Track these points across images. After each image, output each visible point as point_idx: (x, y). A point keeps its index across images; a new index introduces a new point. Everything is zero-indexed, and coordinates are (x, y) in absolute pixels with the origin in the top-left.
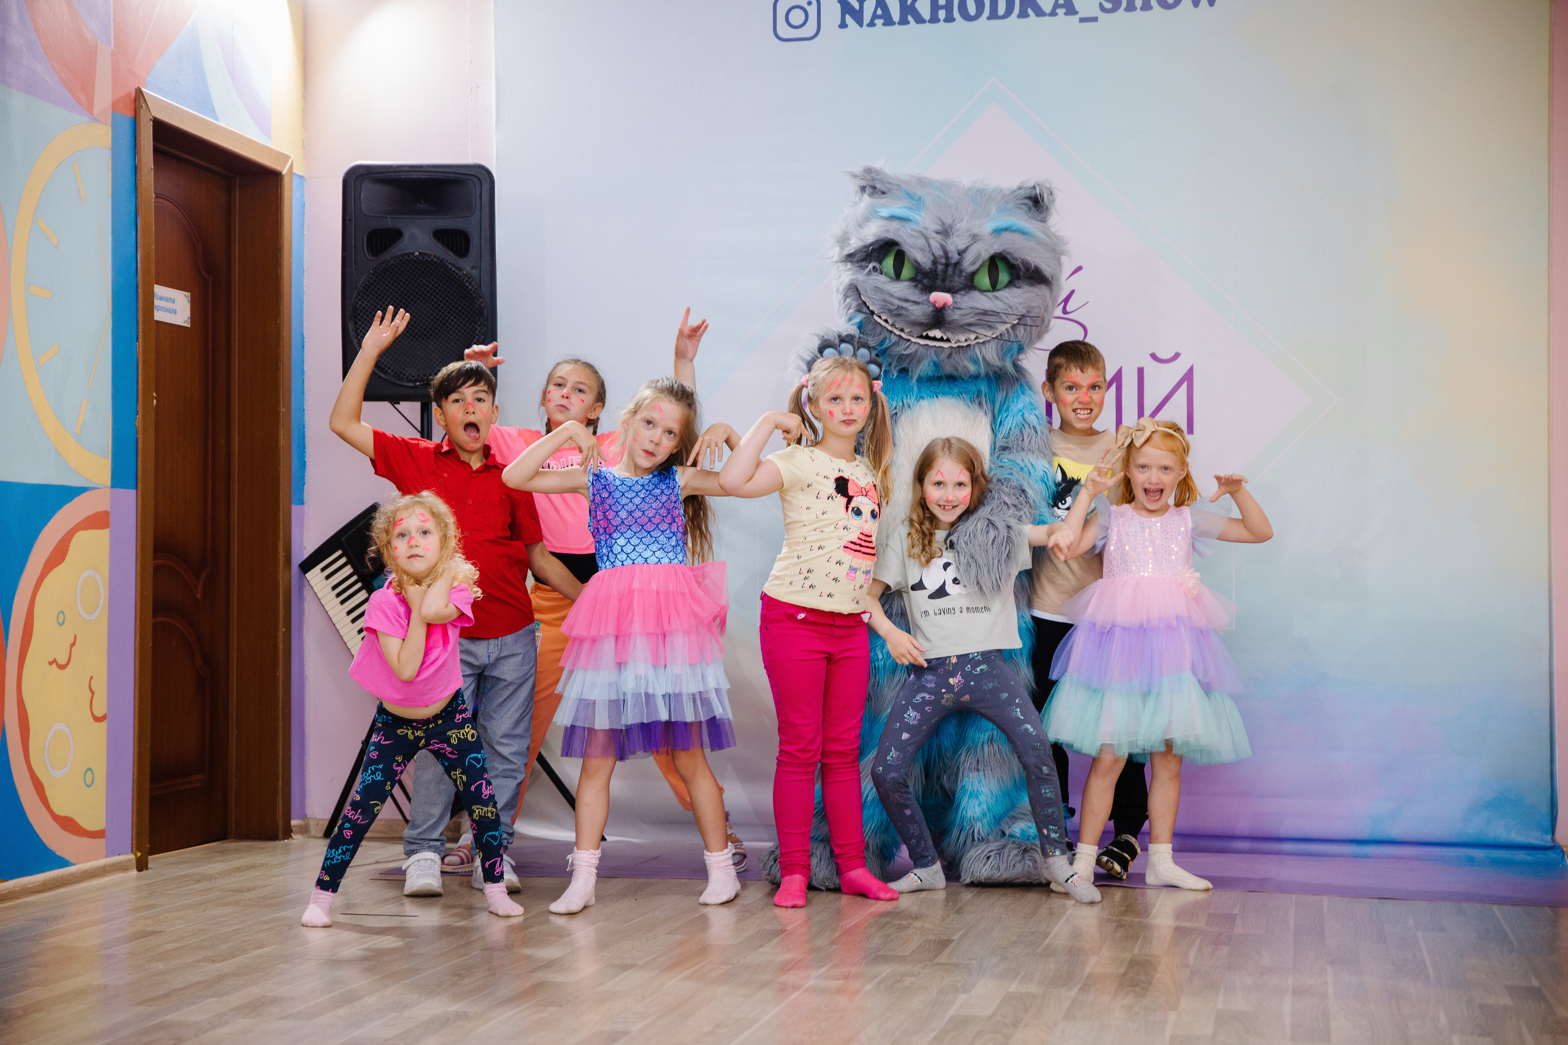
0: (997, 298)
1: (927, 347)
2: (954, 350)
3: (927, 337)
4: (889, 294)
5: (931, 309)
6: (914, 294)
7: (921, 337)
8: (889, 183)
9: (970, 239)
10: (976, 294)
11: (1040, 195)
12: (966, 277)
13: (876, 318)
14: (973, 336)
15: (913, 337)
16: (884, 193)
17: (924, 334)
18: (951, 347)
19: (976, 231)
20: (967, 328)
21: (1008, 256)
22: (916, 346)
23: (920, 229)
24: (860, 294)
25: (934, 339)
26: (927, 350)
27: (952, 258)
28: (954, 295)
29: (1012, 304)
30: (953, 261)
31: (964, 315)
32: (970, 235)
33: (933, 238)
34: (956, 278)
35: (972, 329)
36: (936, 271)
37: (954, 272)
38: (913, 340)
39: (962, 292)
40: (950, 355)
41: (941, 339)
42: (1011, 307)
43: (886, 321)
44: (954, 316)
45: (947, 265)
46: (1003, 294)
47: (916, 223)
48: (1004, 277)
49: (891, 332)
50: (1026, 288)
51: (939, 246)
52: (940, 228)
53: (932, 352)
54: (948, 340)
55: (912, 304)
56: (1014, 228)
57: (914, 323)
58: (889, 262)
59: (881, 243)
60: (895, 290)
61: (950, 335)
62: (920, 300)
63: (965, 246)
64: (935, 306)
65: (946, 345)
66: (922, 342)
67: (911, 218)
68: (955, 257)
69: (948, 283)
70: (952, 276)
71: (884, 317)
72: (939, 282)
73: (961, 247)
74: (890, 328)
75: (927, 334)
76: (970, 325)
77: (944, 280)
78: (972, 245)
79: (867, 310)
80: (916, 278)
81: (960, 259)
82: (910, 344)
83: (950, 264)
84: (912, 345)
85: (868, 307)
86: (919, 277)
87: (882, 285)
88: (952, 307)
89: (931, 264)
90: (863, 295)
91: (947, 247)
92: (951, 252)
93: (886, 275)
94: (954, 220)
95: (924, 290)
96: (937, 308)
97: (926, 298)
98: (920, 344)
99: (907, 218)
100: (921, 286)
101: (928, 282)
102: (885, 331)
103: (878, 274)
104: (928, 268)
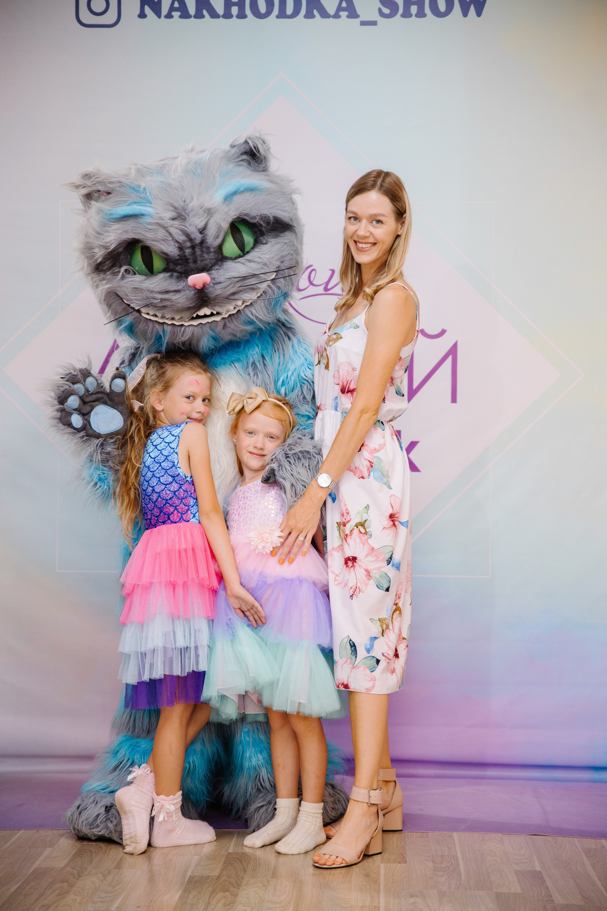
0: (249, 261)
1: (201, 325)
2: (226, 320)
3: (198, 317)
4: (148, 291)
5: (193, 292)
6: (172, 284)
7: (193, 318)
8: (111, 183)
9: (206, 214)
10: (229, 264)
11: (255, 148)
12: (215, 252)
13: (143, 315)
14: (240, 303)
15: (186, 321)
16: (109, 193)
17: (195, 316)
18: (223, 318)
19: (208, 206)
20: (232, 297)
21: (247, 218)
22: (191, 328)
23: (156, 221)
24: (122, 299)
25: (205, 316)
27: (195, 239)
28: (210, 272)
29: (265, 261)
30: (198, 241)
31: (226, 287)
32: (205, 211)
33: (171, 226)
34: (206, 256)
35: (236, 297)
36: (185, 256)
37: (202, 251)
38: (186, 324)
39: (217, 267)
40: (225, 326)
41: (212, 314)
42: (265, 264)
43: (155, 316)
45: (193, 247)
46: (254, 254)
47: (150, 215)
48: (248, 239)
49: (163, 323)
50: (273, 241)
51: (179, 232)
52: (174, 214)
53: (207, 329)
54: (218, 314)
55: (173, 294)
56: (243, 189)
57: (181, 310)
58: (138, 261)
59: (125, 245)
60: (153, 286)
61: (218, 309)
62: (180, 287)
63: (203, 223)
64: (196, 288)
65: (218, 318)
66: (195, 323)
67: (143, 212)
68: (198, 237)
69: (201, 264)
70: (201, 256)
71: (151, 313)
72: (191, 265)
73: (201, 225)
74: (161, 321)
75: (197, 314)
76: (234, 294)
77: (195, 262)
78: (209, 219)
79: (131, 310)
80: (169, 268)
81: (203, 237)
82: (185, 328)
83: (196, 245)
84: (187, 328)
85: (133, 308)
86: (171, 266)
87: (139, 284)
88: (211, 284)
89: (178, 251)
90: (124, 299)
91: (187, 229)
92: (193, 233)
93: (139, 274)
94: (185, 201)
95: (178, 278)
96: (198, 290)
97: (185, 284)
98: (194, 325)
99: (138, 213)
100: (175, 274)
101: (181, 268)
102: (157, 326)
103: (132, 275)
104: (176, 255)
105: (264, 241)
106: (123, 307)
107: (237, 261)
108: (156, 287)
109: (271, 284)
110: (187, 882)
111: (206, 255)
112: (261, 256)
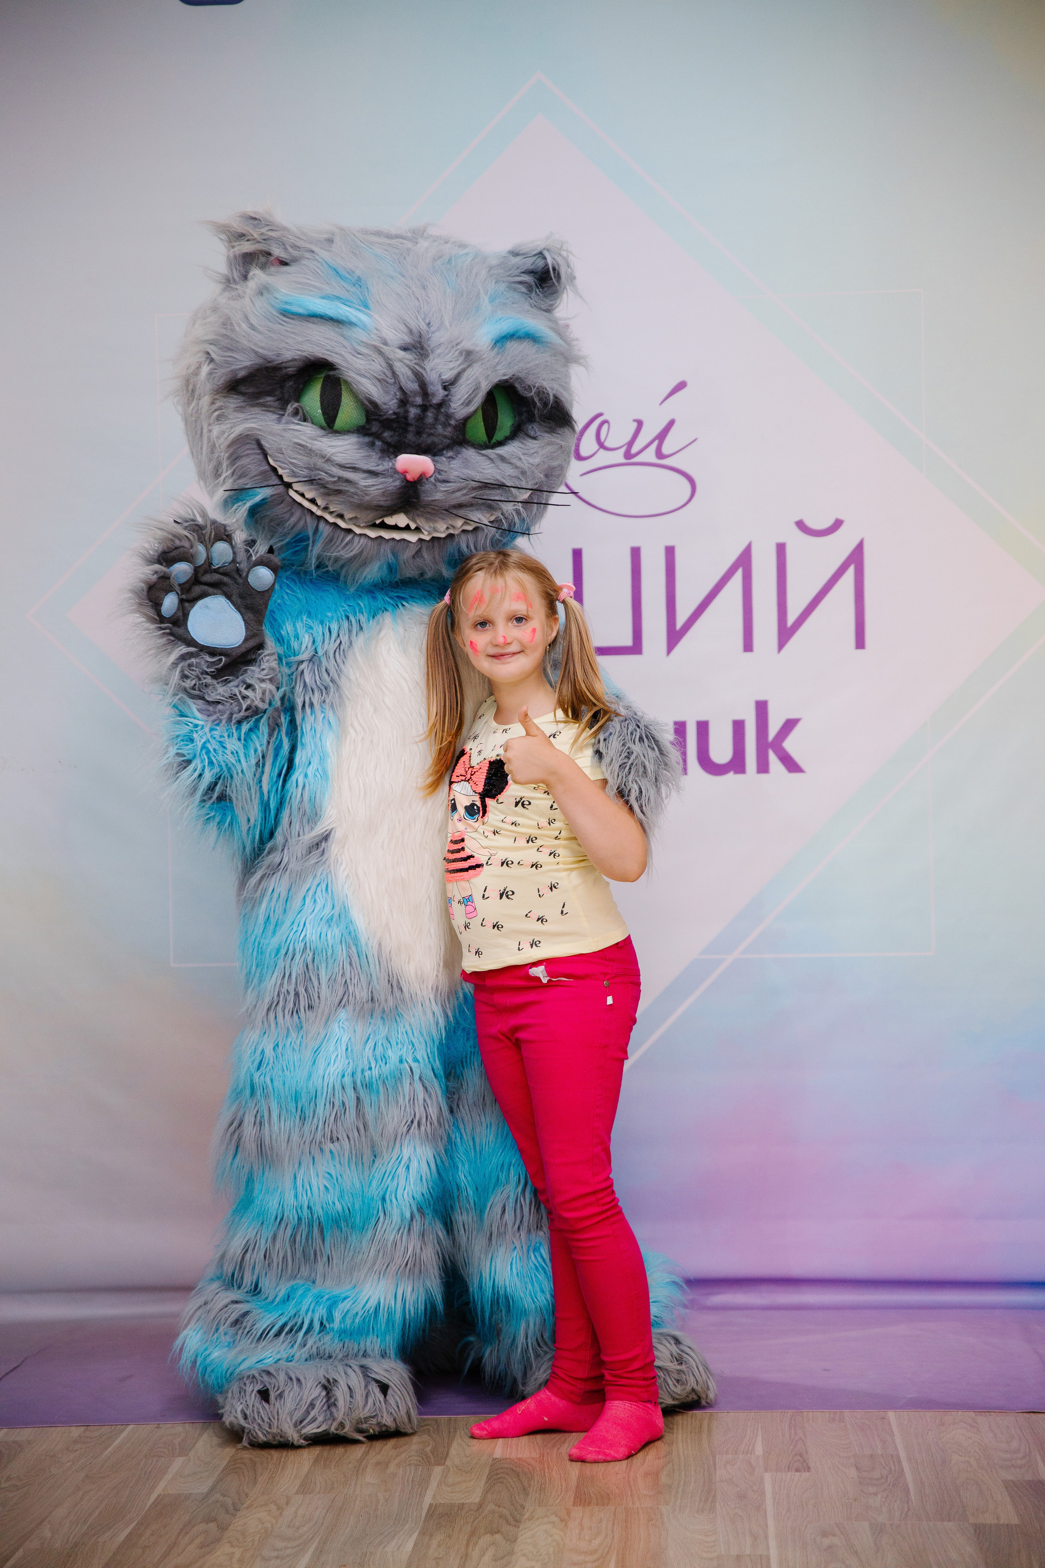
0: (503, 459)
1: (379, 540)
2: (424, 545)
3: (384, 526)
4: (323, 457)
5: (398, 483)
6: (373, 462)
7: (374, 526)
8: (294, 246)
9: (462, 359)
10: (470, 453)
11: (554, 269)
12: (455, 427)
13: (292, 493)
14: (459, 523)
15: (359, 526)
16: (286, 263)
17: (378, 522)
18: (420, 540)
19: (467, 345)
20: (455, 511)
21: (517, 385)
22: (363, 540)
23: (373, 343)
24: (265, 455)
25: (396, 528)
26: (380, 545)
27: (433, 395)
28: (436, 458)
29: (525, 466)
30: (435, 401)
31: (454, 492)
32: (461, 353)
33: (400, 360)
34: (440, 429)
35: (461, 512)
36: (406, 418)
37: (436, 419)
38: (358, 531)
39: (450, 454)
40: (418, 553)
41: (407, 528)
42: (523, 473)
43: (313, 501)
44: (437, 494)
45: (424, 408)
46: (511, 449)
47: (364, 328)
48: (505, 422)
49: (320, 518)
50: (547, 437)
51: (410, 373)
52: (407, 339)
53: (386, 549)
54: (418, 529)
55: (365, 475)
56: (521, 333)
57: (362, 507)
58: (312, 399)
59: (299, 364)
60: (333, 451)
61: (422, 523)
62: (380, 468)
63: (455, 372)
64: (405, 478)
65: (413, 538)
66: (373, 534)
67: (354, 320)
68: (439, 394)
69: (426, 440)
70: (433, 426)
71: (309, 495)
72: (411, 437)
73: (448, 376)
74: (319, 513)
75: (383, 521)
76: (460, 506)
77: (419, 433)
78: (464, 370)
79: (277, 481)
80: (369, 429)
81: (447, 396)
82: (353, 538)
83: (431, 405)
84: (357, 539)
85: (280, 477)
86: (375, 428)
87: (309, 441)
88: (432, 479)
89: (396, 405)
90: (270, 456)
91: (425, 374)
92: (432, 384)
93: (312, 423)
94: (429, 324)
95: (383, 451)
96: (408, 481)
97: (390, 464)
98: (369, 537)
99: (344, 319)
100: (378, 443)
101: (391, 436)
102: (308, 518)
103: (299, 420)
104: (391, 412)
105: (532, 433)
106: (262, 469)
107: (484, 452)
108: (340, 454)
109: (521, 509)
110: (426, 1516)
111: (440, 427)
112: (522, 457)
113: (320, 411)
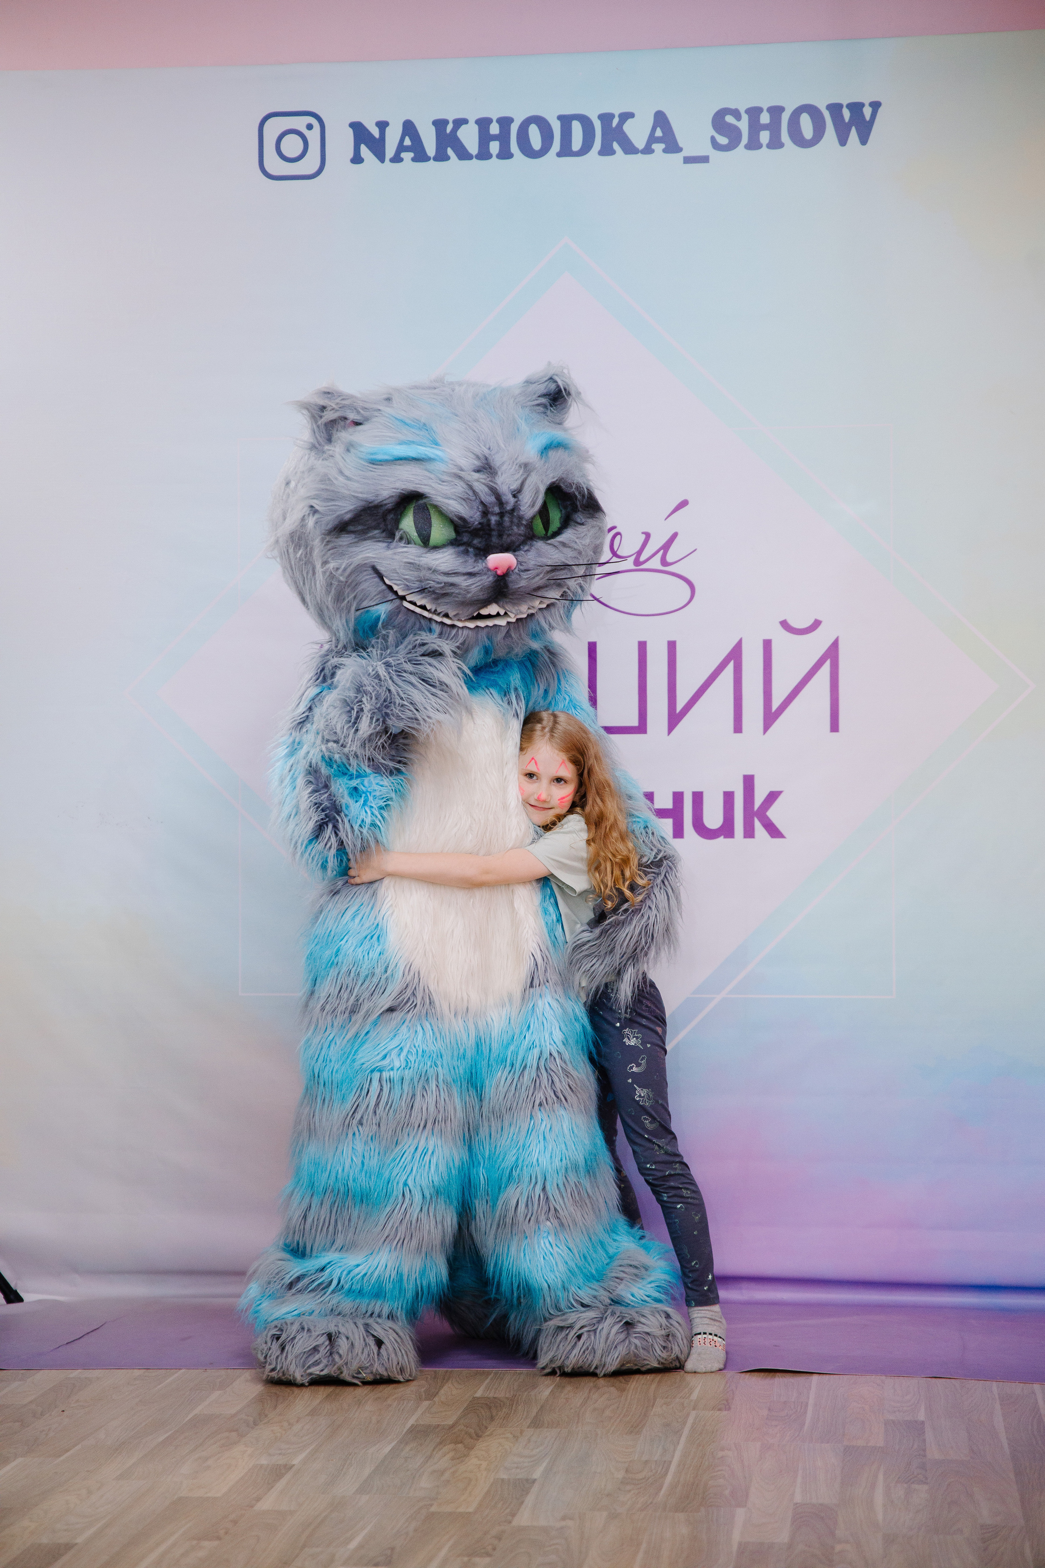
0: (564, 544)
1: (477, 629)
2: (512, 626)
3: (480, 617)
4: (430, 569)
5: (491, 579)
6: (466, 564)
7: (472, 618)
8: (364, 409)
9: (522, 471)
10: (540, 544)
11: (565, 390)
12: (526, 526)
13: (406, 604)
14: (537, 602)
15: (461, 621)
16: (358, 424)
17: (476, 614)
18: (509, 623)
19: (523, 459)
21: (562, 486)
22: (465, 632)
23: (451, 470)
24: (381, 577)
25: (489, 616)
26: (477, 633)
27: (507, 503)
28: (516, 553)
29: (580, 547)
30: (509, 507)
31: (533, 578)
32: (520, 466)
33: (477, 480)
34: (515, 529)
35: (539, 593)
36: (489, 525)
37: (512, 522)
38: (460, 624)
39: (526, 548)
40: (508, 635)
41: (498, 615)
42: (580, 553)
43: (423, 607)
44: (521, 582)
45: (501, 515)
46: (567, 535)
47: (441, 460)
48: (557, 518)
50: (588, 522)
51: (486, 489)
52: (477, 463)
53: (483, 636)
54: (506, 614)
55: (464, 577)
56: (554, 443)
57: (464, 604)
58: (408, 526)
59: (397, 500)
60: (437, 562)
61: (509, 607)
62: (476, 569)
63: (519, 482)
64: (496, 574)
65: (502, 622)
66: (471, 625)
67: (430, 456)
68: (511, 501)
69: (506, 540)
70: (510, 528)
71: (420, 603)
72: (495, 540)
73: (515, 486)
74: (428, 615)
75: (479, 613)
76: (539, 588)
77: (500, 536)
78: (525, 479)
79: (394, 597)
80: (461, 540)
81: (517, 502)
82: (458, 631)
83: (506, 512)
84: (460, 631)
85: (396, 593)
86: (465, 538)
87: (416, 559)
88: (516, 570)
89: (480, 517)
90: (386, 577)
91: (498, 488)
92: (504, 495)
93: (415, 544)
94: (489, 449)
95: (476, 555)
96: (498, 576)
97: (484, 564)
98: (468, 628)
99: (424, 457)
100: (471, 550)
101: (480, 542)
102: (422, 621)
103: (404, 544)
104: (477, 523)
105: (579, 520)
106: (380, 589)
107: (549, 542)
108: (442, 564)
109: (582, 582)
111: (515, 527)
112: (577, 540)
113: (416, 534)
